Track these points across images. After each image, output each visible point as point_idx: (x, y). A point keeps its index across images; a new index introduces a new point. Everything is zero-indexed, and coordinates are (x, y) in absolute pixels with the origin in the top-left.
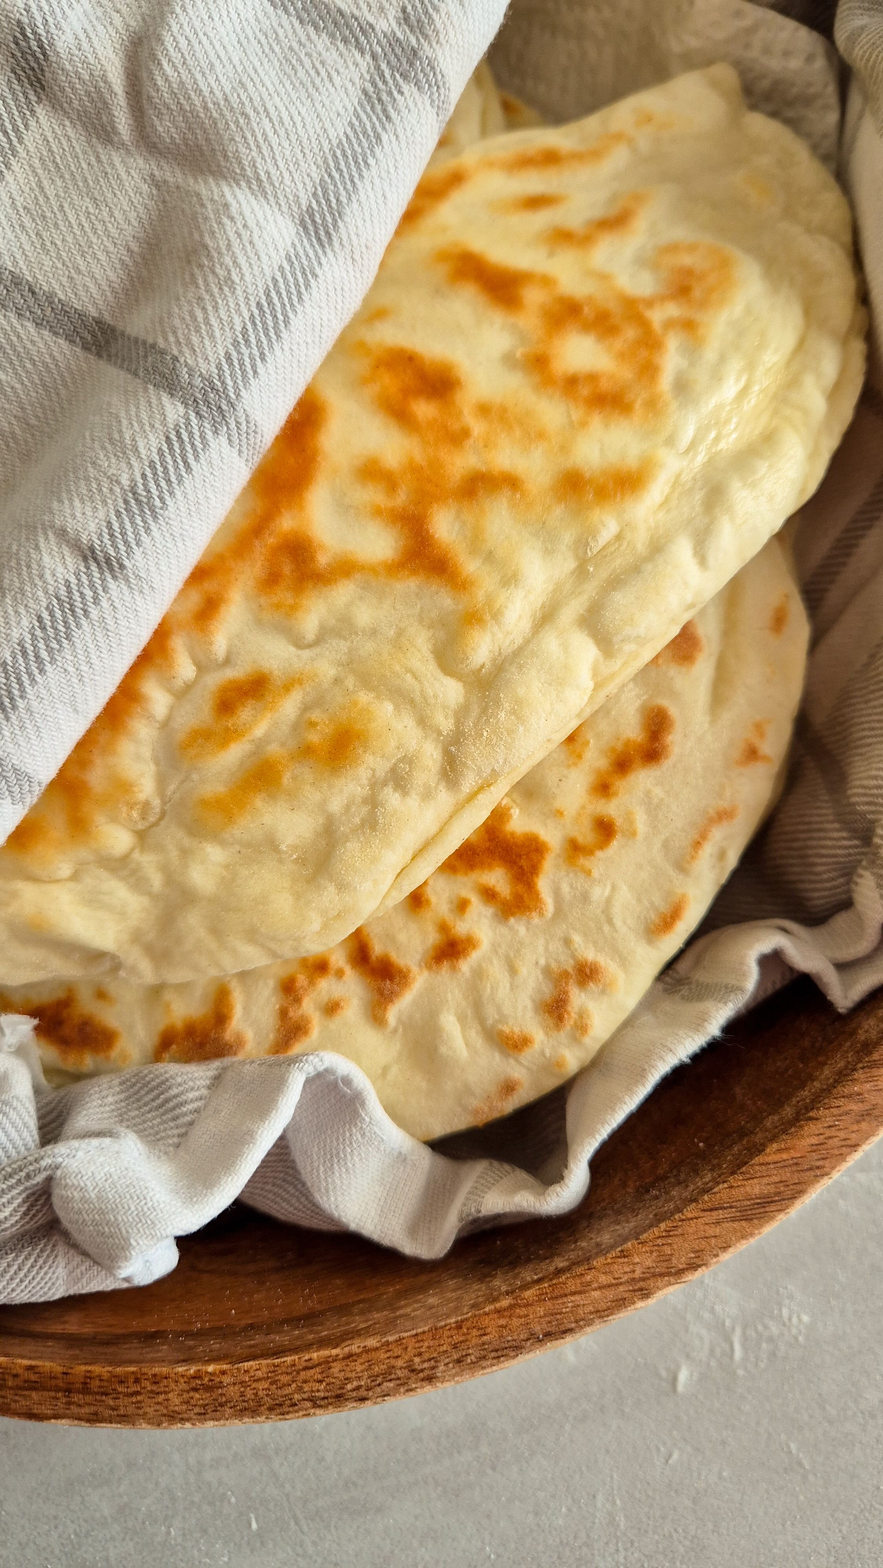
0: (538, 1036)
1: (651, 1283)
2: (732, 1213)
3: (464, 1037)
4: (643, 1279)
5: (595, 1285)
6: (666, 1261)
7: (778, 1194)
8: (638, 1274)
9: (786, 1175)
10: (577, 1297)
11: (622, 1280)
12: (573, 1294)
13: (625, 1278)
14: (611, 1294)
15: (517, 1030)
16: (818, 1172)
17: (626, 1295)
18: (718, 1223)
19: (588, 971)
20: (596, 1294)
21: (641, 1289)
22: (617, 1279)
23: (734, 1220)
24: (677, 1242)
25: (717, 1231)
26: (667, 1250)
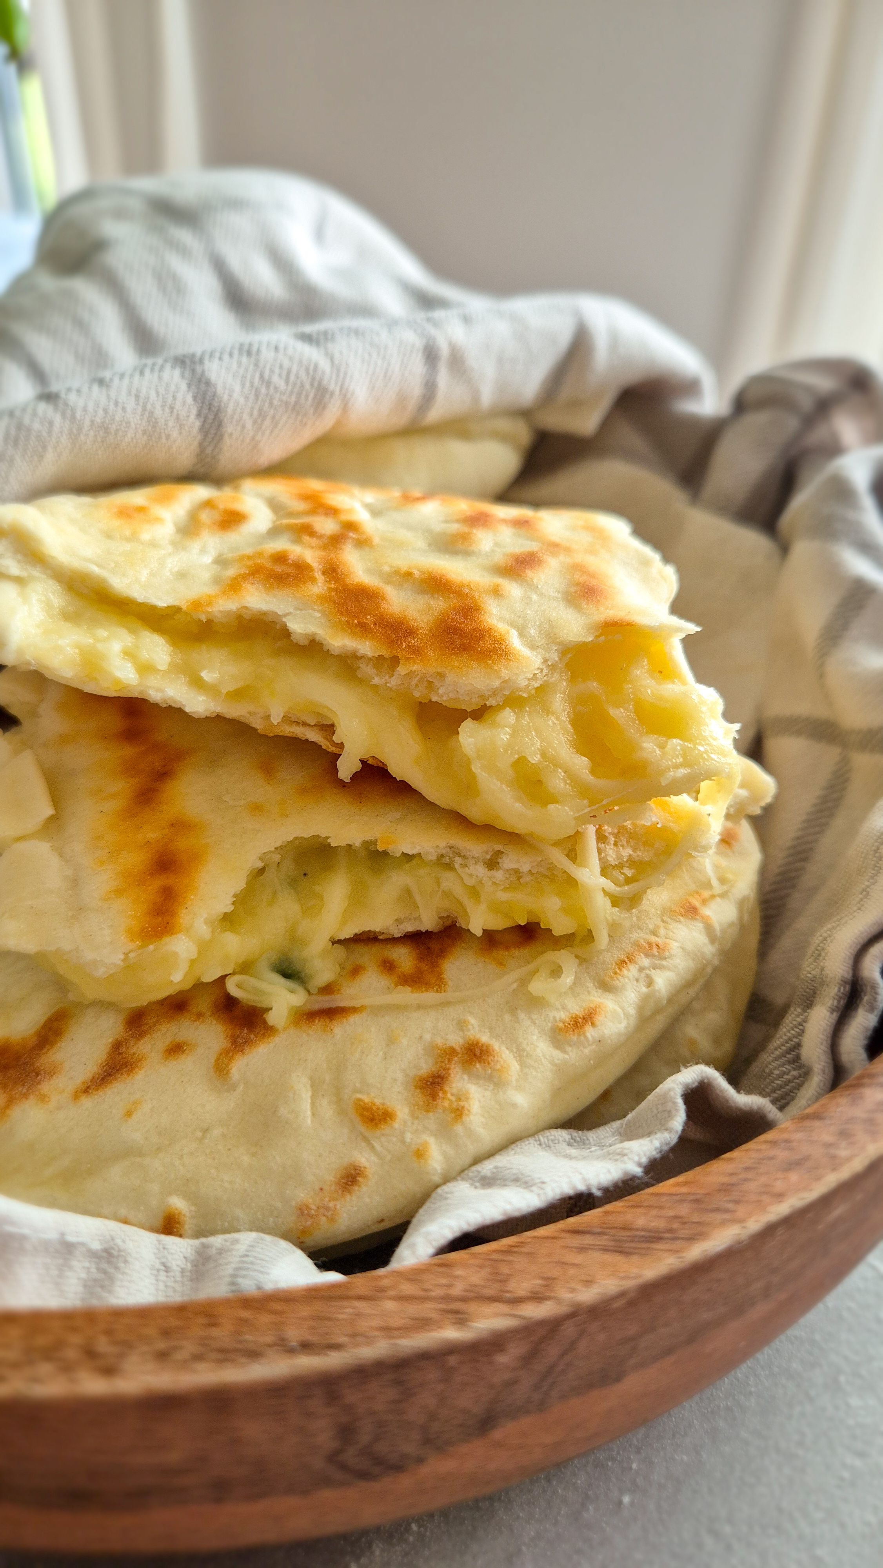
0: (402, 1112)
1: (472, 1308)
2: (604, 1241)
3: (313, 1105)
4: (464, 1299)
5: (392, 1293)
6: (501, 1281)
7: (670, 1231)
8: (458, 1290)
9: (684, 1210)
10: (361, 1305)
11: (433, 1294)
12: (360, 1298)
13: (437, 1292)
14: (412, 1309)
15: (378, 1101)
16: (727, 1216)
17: (434, 1315)
18: (582, 1249)
19: (478, 1052)
20: (390, 1305)
21: (457, 1312)
22: (426, 1290)
23: (605, 1250)
24: (520, 1262)
25: (579, 1259)
26: (505, 1270)
